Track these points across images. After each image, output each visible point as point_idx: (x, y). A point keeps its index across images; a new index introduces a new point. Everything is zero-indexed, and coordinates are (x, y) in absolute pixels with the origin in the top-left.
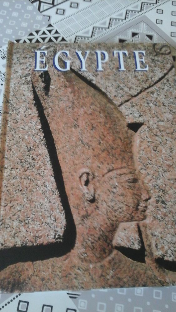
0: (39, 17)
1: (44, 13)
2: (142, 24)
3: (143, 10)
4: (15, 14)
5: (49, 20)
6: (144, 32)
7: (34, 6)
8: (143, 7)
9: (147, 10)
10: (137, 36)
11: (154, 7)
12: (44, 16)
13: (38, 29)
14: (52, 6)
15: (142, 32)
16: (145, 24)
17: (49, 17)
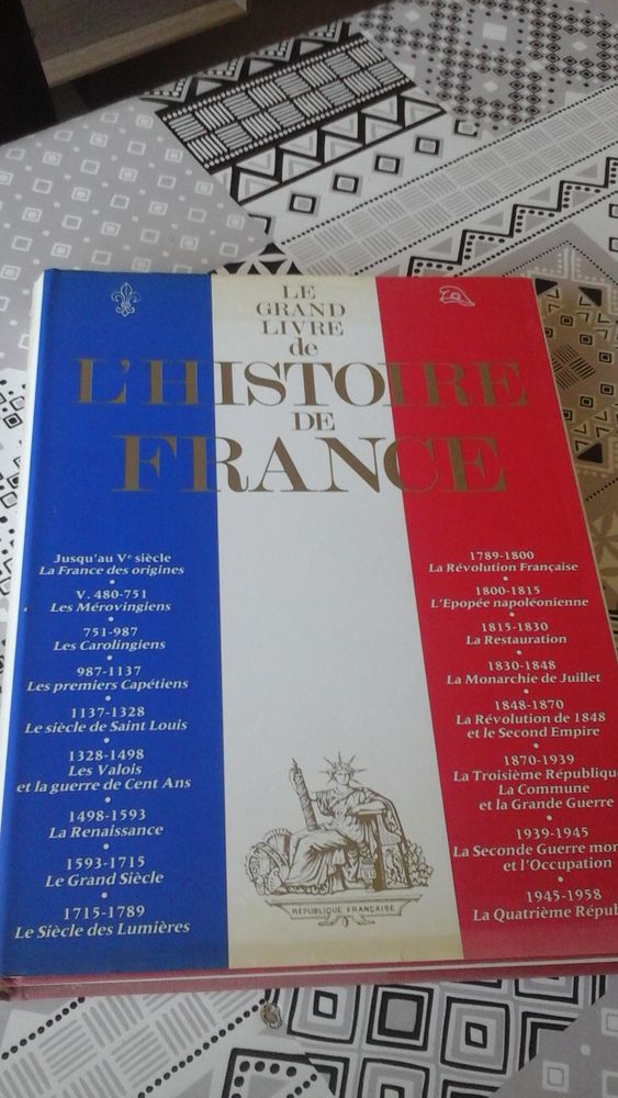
0: (236, 220)
1: (251, 207)
2: (566, 251)
3: (566, 206)
4: (158, 208)
5: (267, 231)
6: (573, 279)
7: (216, 182)
8: (564, 196)
9: (578, 208)
10: (552, 292)
11: (599, 196)
12: (251, 215)
13: (234, 258)
14: (273, 183)
15: (565, 277)
16: (573, 251)
17: (269, 220)
